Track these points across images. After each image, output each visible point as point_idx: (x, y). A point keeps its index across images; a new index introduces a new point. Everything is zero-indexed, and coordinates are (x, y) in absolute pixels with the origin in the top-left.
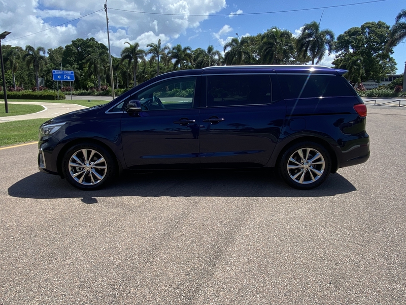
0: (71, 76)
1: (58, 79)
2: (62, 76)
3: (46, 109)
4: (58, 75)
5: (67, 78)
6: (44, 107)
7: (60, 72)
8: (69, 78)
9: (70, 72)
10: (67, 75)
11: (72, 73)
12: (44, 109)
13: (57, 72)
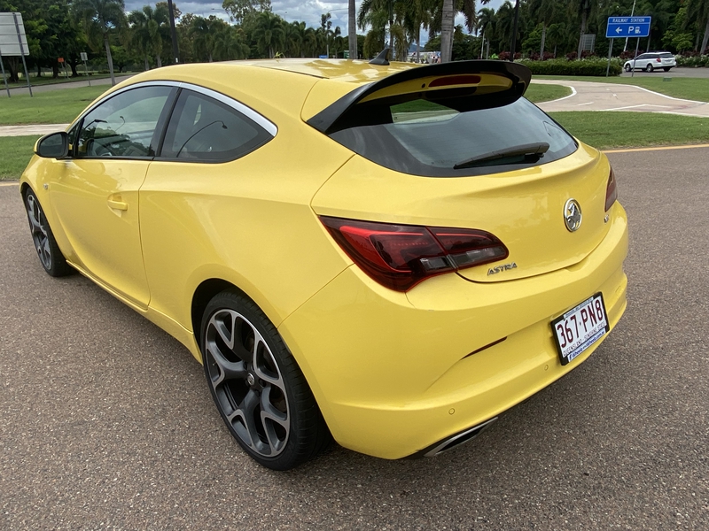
0: (643, 27)
1: (616, 34)
2: (625, 27)
3: (575, 92)
4: (617, 26)
5: (633, 33)
6: (573, 89)
7: (623, 20)
8: (637, 31)
9: (642, 20)
10: (635, 26)
11: (647, 20)
12: (572, 92)
13: (616, 20)
